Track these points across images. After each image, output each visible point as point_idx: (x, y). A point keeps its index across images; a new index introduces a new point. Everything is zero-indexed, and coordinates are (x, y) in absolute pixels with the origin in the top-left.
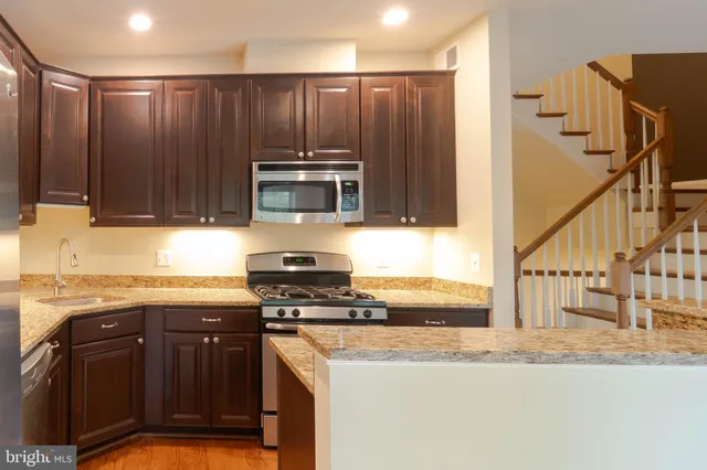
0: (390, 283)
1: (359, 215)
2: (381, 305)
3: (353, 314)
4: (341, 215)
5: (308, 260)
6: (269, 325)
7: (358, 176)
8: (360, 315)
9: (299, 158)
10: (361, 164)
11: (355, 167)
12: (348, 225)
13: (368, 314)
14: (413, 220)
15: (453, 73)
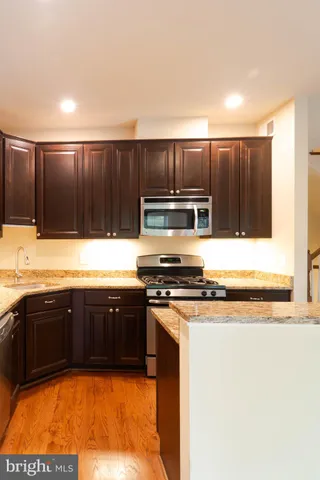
0: (228, 274)
1: (209, 231)
2: (222, 288)
3: (204, 294)
4: (198, 231)
5: (176, 260)
6: (150, 301)
7: (208, 206)
8: (209, 294)
9: (170, 195)
10: (210, 198)
11: (207, 200)
12: (201, 237)
13: (213, 294)
14: (243, 233)
15: (271, 138)
